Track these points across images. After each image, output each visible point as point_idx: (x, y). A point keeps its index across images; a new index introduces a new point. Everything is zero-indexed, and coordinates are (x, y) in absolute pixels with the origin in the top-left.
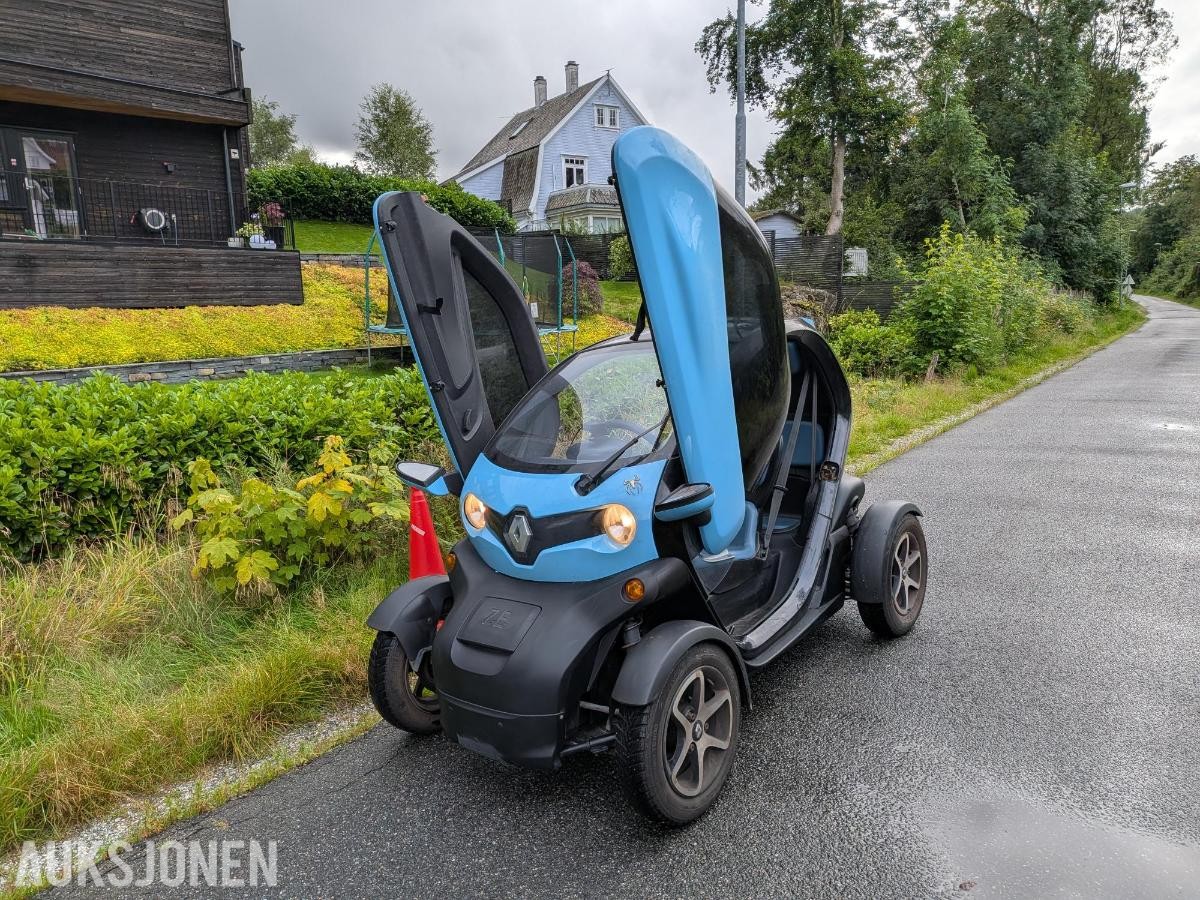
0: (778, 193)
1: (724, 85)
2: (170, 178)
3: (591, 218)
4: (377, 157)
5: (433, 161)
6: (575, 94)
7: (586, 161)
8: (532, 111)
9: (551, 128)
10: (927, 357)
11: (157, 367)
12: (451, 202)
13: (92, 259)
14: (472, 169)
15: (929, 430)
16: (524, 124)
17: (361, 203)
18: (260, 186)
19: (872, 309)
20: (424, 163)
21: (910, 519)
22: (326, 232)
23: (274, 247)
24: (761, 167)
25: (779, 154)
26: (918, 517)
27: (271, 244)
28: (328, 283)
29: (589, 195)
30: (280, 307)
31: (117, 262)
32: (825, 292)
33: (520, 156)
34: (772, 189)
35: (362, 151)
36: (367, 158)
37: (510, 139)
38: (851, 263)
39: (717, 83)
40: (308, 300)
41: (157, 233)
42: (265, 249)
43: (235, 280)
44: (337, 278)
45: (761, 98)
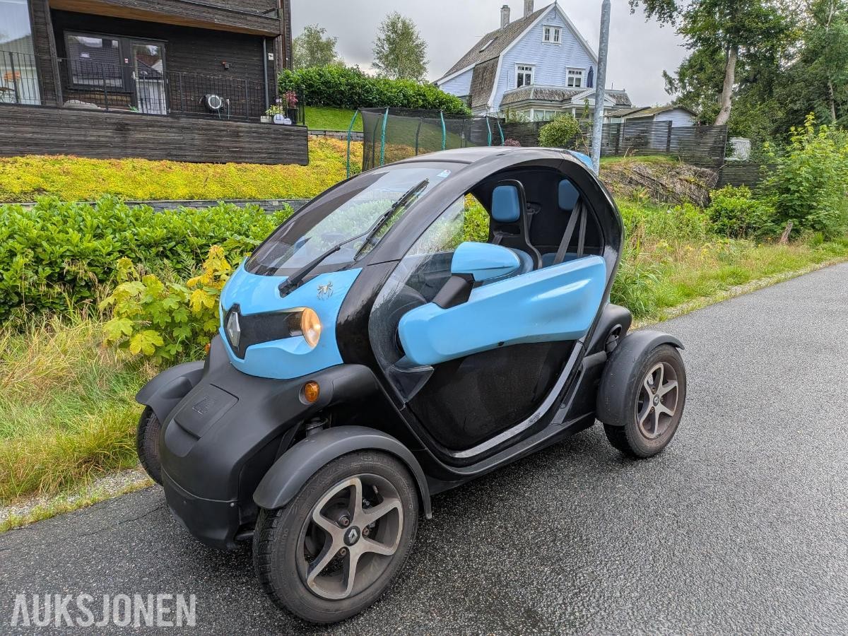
0: (688, 96)
1: (642, 6)
2: (226, 73)
3: (532, 110)
4: (387, 66)
5: (425, 69)
6: (530, 18)
7: (533, 68)
8: (497, 32)
9: (507, 45)
10: (784, 224)
11: (201, 203)
12: (424, 96)
13: (165, 127)
14: (450, 75)
15: (763, 282)
16: (491, 41)
17: (359, 95)
18: (291, 82)
19: (746, 185)
20: (419, 70)
21: (669, 351)
22: (335, 115)
23: (290, 123)
24: (676, 77)
25: (691, 66)
26: (677, 349)
27: (288, 121)
28: (327, 152)
29: (532, 93)
30: (291, 167)
31: (182, 129)
32: (708, 171)
33: (484, 65)
34: (683, 93)
35: (377, 61)
36: (379, 67)
37: (480, 52)
38: (734, 149)
39: (636, 6)
40: (311, 163)
41: (215, 111)
42: (284, 125)
43: (260, 145)
44: (334, 147)
45: (671, 16)
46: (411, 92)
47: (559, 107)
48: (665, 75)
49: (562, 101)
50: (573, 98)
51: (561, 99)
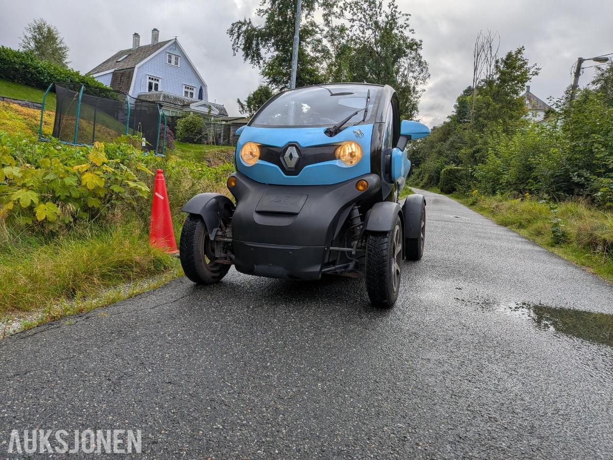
1: (241, 53)
6: (156, 46)
7: (160, 80)
8: (130, 50)
9: (141, 61)
16: (125, 56)
24: (245, 103)
25: (254, 98)
29: (162, 96)
33: (122, 71)
37: (117, 62)
39: (237, 51)
45: (259, 63)
46: (77, 80)
47: (181, 109)
48: (239, 101)
49: (183, 106)
50: (191, 105)
51: (182, 104)
